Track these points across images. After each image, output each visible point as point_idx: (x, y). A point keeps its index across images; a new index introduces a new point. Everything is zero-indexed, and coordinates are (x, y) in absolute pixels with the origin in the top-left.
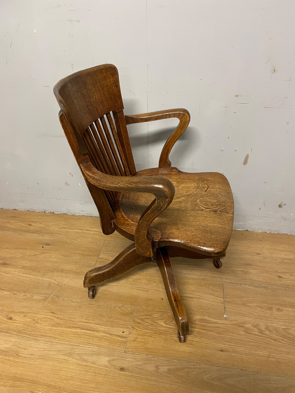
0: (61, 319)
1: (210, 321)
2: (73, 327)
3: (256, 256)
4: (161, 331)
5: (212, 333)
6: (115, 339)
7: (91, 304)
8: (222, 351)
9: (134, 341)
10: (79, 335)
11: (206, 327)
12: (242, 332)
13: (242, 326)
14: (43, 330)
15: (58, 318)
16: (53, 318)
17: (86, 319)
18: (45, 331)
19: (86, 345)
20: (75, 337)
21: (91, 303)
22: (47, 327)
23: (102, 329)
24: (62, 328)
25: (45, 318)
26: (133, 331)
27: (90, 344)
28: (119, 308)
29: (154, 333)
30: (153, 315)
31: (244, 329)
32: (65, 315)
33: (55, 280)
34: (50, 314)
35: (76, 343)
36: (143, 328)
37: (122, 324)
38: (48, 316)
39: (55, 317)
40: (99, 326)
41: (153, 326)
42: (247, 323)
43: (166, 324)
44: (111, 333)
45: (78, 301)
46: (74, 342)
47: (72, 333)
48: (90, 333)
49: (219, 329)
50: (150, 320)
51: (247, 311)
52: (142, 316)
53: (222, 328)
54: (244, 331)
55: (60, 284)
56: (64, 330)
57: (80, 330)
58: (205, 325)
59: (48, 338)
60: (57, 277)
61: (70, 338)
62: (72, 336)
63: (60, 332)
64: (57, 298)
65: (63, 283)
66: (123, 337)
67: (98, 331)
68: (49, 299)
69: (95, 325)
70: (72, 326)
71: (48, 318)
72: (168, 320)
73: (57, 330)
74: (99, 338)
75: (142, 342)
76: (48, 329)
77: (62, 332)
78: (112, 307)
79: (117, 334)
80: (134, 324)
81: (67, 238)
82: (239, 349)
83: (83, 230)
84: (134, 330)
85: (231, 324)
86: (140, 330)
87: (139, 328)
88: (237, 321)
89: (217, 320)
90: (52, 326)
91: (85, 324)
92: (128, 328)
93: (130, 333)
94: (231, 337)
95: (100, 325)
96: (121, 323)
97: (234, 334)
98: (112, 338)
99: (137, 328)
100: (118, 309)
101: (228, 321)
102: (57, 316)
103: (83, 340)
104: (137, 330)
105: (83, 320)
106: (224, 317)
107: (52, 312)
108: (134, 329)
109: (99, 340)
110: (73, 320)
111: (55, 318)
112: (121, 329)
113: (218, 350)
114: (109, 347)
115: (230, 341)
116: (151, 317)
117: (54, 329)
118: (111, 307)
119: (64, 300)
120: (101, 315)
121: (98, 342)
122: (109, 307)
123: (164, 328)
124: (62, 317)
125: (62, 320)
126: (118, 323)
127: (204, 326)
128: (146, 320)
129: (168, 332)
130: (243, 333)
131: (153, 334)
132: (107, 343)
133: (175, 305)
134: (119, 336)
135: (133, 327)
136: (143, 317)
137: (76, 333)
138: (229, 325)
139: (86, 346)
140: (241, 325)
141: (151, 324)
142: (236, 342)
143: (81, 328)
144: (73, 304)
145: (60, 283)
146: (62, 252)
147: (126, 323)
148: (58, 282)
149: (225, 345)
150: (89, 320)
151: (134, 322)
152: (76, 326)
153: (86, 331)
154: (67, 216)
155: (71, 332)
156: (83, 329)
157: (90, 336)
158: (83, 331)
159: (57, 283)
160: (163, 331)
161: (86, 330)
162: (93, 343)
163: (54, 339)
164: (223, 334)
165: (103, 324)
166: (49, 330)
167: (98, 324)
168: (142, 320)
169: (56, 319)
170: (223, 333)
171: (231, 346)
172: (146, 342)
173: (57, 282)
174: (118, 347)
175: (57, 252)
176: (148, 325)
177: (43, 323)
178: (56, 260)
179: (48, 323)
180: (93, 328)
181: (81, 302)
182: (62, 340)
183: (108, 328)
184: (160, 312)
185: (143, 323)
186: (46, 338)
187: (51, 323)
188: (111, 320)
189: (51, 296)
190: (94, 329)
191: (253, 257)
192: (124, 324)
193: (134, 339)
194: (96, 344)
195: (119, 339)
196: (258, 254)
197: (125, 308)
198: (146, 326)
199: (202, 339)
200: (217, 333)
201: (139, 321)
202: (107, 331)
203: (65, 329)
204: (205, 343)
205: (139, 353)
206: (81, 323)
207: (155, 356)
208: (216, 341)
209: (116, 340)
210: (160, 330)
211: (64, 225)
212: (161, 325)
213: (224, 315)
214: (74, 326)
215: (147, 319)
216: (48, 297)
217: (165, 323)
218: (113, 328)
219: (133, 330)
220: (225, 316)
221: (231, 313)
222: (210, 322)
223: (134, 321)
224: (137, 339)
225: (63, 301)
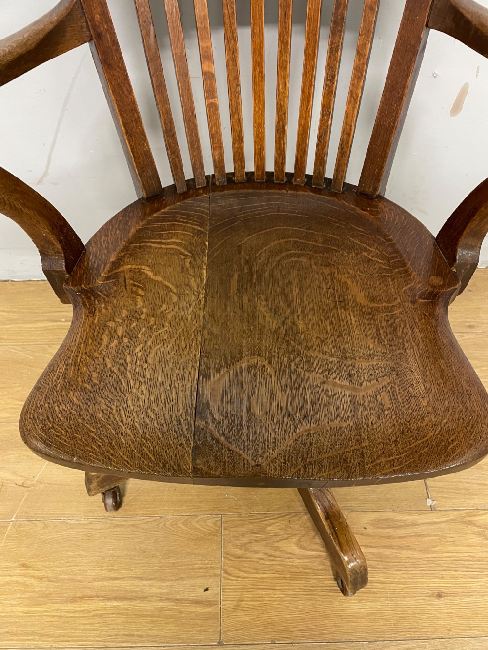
0: (49, 581)
1: (398, 521)
2: (82, 598)
3: (467, 333)
4: (294, 570)
5: (411, 553)
6: (191, 612)
7: (117, 526)
8: (439, 596)
9: (235, 609)
10: (100, 616)
11: (394, 538)
12: (474, 536)
13: (470, 523)
14: (10, 617)
15: (41, 579)
16: (29, 581)
17: (110, 570)
18: (17, 620)
19: (122, 642)
20: (91, 624)
21: (113, 522)
22: (19, 609)
23: (154, 590)
24: (55, 606)
25: (9, 584)
26: (229, 581)
27: (133, 636)
28: (183, 523)
29: (279, 578)
30: (269, 528)
31: (476, 529)
32: (56, 567)
33: (15, 472)
34: (18, 571)
35: (98, 641)
36: (249, 570)
37: (200, 568)
38: (14, 578)
39: (33, 577)
40: (144, 582)
41: (272, 561)
42: (481, 512)
43: (301, 547)
44: (178, 597)
45: (83, 521)
46: (92, 639)
47: (82, 615)
48: (126, 609)
49: (424, 539)
50: (264, 543)
51: (474, 481)
52: (243, 535)
53: (429, 536)
54: (479, 534)
55: (29, 483)
56: (62, 611)
57: (102, 604)
58: (391, 534)
59: (26, 638)
60: (18, 462)
61: (80, 629)
62: (84, 624)
63: (53, 617)
64: (27, 523)
65: (36, 479)
66: (210, 604)
67: (144, 598)
68: (9, 528)
69: (137, 582)
70: (79, 594)
71: (17, 582)
72: (303, 536)
73: (44, 611)
74: (151, 616)
75: (254, 608)
76: (22, 614)
77: (58, 616)
78: (168, 524)
79: (193, 596)
80: (227, 561)
81: (23, 348)
82: (474, 582)
83: (61, 321)
84: (230, 577)
85: (447, 521)
86: (245, 575)
87: (241, 571)
88: (457, 512)
89: (414, 517)
90: (29, 605)
91: (111, 583)
92: (215, 575)
93: (223, 590)
94: (452, 555)
95: (147, 579)
96: (197, 566)
97: (458, 546)
98: (181, 612)
99: (236, 571)
100: (183, 527)
101: (440, 514)
102: (36, 573)
103: (113, 629)
104: (238, 577)
105: (103, 574)
106: (429, 505)
107: (24, 566)
108: (230, 575)
109: (152, 622)
110: (79, 578)
111: (32, 579)
112: (199, 581)
113: (429, 596)
114: (179, 638)
115: (451, 565)
116: (263, 536)
117: (37, 611)
118: (165, 524)
119: (46, 526)
120: (145, 552)
121: (150, 629)
122: (161, 525)
123: (298, 561)
124: (50, 574)
125: (52, 581)
126: (191, 567)
127: (389, 537)
128: (253, 545)
129: (310, 569)
130: (475, 540)
131: (277, 581)
132: (172, 628)
133: (327, 527)
134: (198, 602)
135: (226, 572)
136: (245, 540)
137: (93, 613)
138: (443, 525)
139: (125, 645)
140: (468, 519)
141: (266, 554)
142: (467, 567)
143: (102, 597)
144: (72, 532)
145: (27, 480)
146: (18, 389)
147: (208, 564)
148: (22, 476)
149: (443, 578)
150: (117, 570)
151: (226, 556)
152: (89, 593)
153: (115, 603)
154: (13, 285)
155: (79, 612)
156: (109, 599)
157: (127, 615)
158: (110, 604)
159: (20, 481)
160: (298, 568)
161: (115, 599)
162: (140, 633)
163: (43, 638)
164: (434, 552)
165: (153, 577)
166: (25, 615)
167: (141, 579)
168: (244, 546)
169: (35, 582)
170: (434, 549)
171: (457, 578)
172: (264, 608)
173: (20, 478)
174: (201, 632)
175: (6, 393)
176: (261, 559)
177: (6, 600)
178: (7, 415)
179: (18, 596)
180: (132, 592)
181: (91, 523)
182: (62, 639)
183: (168, 583)
184: (283, 517)
185: (249, 555)
186: (22, 640)
187: (27, 595)
188: (172, 560)
189: (13, 519)
190: (134, 594)
191: (463, 336)
192: (205, 566)
193: (235, 603)
194: (148, 636)
195: (200, 609)
196: (470, 327)
197: (198, 521)
198: (258, 562)
199: (390, 572)
200: (420, 551)
201: (239, 552)
202: (168, 594)
203: (63, 607)
204: (398, 583)
205: (253, 640)
206: (100, 583)
207: (291, 642)
208: (423, 572)
209: (193, 615)
210: (291, 567)
211: (8, 312)
212: (290, 554)
213: (428, 500)
214: (85, 594)
215: (256, 541)
216: (5, 524)
217: (298, 544)
218: (181, 583)
219: (229, 579)
220: (430, 502)
221: (442, 492)
222: (399, 524)
223: (227, 553)
224: (243, 603)
225: (44, 528)
